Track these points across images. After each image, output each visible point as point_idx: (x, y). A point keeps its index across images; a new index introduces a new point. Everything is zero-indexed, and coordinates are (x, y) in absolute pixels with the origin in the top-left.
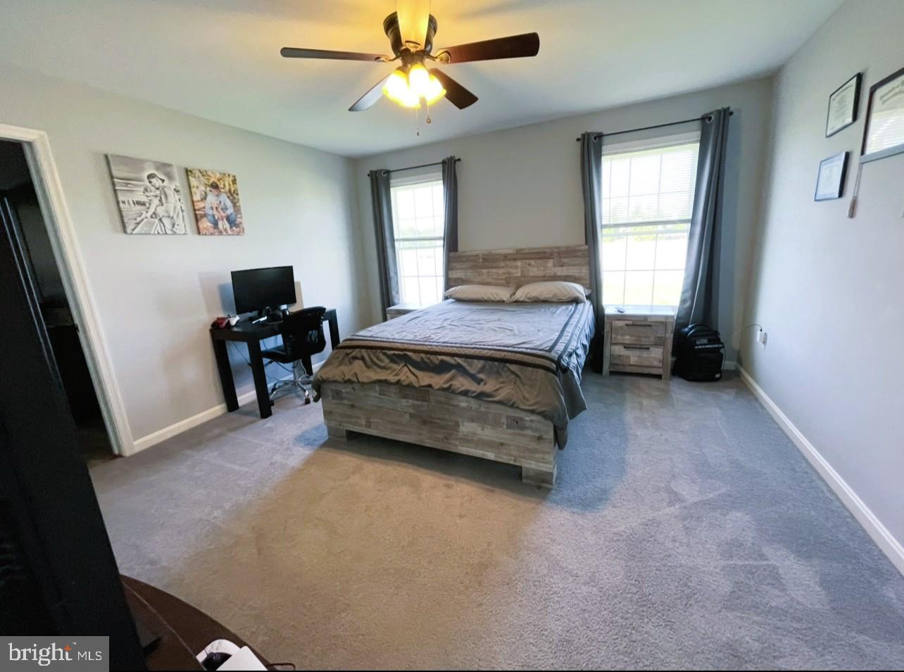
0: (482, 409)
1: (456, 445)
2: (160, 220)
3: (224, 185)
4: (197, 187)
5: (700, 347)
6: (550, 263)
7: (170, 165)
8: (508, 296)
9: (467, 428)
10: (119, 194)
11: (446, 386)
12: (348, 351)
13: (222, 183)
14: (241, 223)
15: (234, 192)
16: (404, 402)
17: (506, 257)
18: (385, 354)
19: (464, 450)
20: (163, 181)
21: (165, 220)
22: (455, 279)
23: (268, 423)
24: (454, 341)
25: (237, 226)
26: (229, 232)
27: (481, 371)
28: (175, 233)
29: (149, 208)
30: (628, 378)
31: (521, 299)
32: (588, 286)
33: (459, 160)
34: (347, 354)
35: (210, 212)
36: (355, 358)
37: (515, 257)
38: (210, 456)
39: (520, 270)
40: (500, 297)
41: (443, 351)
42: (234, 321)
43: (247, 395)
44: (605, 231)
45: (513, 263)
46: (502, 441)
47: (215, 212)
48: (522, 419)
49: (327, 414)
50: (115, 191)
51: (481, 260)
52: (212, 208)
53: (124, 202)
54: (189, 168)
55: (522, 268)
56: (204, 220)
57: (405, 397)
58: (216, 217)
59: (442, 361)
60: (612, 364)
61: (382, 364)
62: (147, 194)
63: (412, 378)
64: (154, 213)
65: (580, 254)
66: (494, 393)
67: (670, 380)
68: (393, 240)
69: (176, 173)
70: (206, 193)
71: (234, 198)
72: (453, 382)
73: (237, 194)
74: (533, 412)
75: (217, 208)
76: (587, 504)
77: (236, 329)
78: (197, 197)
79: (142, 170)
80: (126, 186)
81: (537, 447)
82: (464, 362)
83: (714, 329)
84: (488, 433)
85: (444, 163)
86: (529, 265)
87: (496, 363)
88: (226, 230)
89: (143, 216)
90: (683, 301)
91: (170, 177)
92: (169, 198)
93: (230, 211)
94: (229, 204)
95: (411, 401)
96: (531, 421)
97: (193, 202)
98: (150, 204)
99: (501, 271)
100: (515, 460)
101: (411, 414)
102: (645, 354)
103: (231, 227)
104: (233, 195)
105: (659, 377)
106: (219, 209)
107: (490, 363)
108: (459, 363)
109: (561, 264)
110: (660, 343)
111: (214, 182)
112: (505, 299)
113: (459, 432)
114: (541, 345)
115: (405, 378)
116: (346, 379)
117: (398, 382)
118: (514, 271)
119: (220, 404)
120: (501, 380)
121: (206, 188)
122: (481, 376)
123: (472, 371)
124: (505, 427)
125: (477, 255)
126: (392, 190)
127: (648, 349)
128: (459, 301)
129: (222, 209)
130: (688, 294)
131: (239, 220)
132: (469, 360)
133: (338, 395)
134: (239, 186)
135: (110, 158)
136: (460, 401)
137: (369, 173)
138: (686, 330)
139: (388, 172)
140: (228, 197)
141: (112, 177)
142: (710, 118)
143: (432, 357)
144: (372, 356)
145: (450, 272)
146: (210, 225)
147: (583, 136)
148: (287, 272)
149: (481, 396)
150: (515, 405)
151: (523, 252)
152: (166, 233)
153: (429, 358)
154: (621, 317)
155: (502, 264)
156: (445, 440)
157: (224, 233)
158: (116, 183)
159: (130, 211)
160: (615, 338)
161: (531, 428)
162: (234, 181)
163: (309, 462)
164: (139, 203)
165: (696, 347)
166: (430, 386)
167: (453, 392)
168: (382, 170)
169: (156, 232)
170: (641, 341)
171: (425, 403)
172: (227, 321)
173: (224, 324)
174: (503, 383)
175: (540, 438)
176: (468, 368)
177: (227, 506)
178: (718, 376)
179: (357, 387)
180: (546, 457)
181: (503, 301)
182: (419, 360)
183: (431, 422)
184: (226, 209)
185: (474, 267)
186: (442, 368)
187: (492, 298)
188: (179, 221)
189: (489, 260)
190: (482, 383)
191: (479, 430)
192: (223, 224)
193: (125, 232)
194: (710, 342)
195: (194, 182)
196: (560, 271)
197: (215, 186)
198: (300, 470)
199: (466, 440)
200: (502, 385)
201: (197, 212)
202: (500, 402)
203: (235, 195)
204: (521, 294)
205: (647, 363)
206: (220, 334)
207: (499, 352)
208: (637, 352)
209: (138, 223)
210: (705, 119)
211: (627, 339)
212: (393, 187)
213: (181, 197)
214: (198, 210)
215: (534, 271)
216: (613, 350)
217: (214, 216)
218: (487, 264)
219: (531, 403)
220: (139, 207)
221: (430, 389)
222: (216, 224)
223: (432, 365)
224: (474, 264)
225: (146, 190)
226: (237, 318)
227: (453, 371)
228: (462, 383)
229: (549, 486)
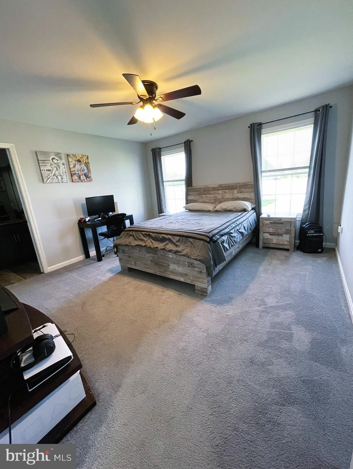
0: (178, 258)
1: (169, 275)
2: (57, 177)
3: (83, 160)
4: (72, 162)
5: (310, 235)
6: (236, 191)
7: (60, 153)
8: (212, 208)
9: (172, 267)
10: (41, 166)
11: (163, 248)
12: (128, 232)
13: (82, 159)
14: (90, 176)
15: (87, 163)
16: (148, 255)
17: (214, 189)
18: (141, 234)
19: (172, 277)
20: (58, 160)
21: (58, 177)
22: (190, 200)
23: (100, 263)
24: (171, 228)
25: (89, 178)
26: (86, 181)
27: (178, 241)
28: (63, 182)
29: (52, 172)
30: (272, 250)
31: (218, 210)
32: (254, 203)
33: (192, 141)
34: (128, 234)
35: (77, 172)
36: (130, 235)
37: (219, 188)
38: (74, 275)
39: (221, 195)
40: (208, 209)
41: (164, 232)
42: (87, 220)
43: (93, 253)
44: (264, 174)
45: (217, 192)
46: (186, 273)
47: (79, 172)
48: (193, 263)
49: (120, 260)
50: (39, 166)
51: (202, 191)
52: (78, 171)
53: (43, 170)
54: (68, 154)
55: (222, 194)
56: (75, 176)
57: (148, 253)
58: (80, 174)
59: (163, 237)
60: (264, 243)
61: (140, 238)
62: (52, 166)
63: (151, 244)
64: (54, 174)
65: (249, 186)
66: (182, 251)
67: (294, 251)
68: (163, 182)
69: (63, 157)
70: (75, 164)
71: (88, 165)
72: (166, 246)
73: (89, 164)
74: (196, 259)
75: (80, 170)
76: (220, 303)
77: (88, 223)
78: (71, 166)
79: (49, 157)
80: (44, 164)
81: (200, 276)
82: (172, 237)
83: (321, 225)
84: (180, 269)
85: (185, 143)
86: (225, 192)
87: (184, 238)
88: (84, 180)
89: (50, 176)
90: (304, 211)
91: (60, 158)
92: (60, 168)
93: (86, 171)
94: (85, 168)
95: (151, 254)
96: (197, 264)
97: (70, 168)
98: (53, 170)
99: (211, 196)
100: (192, 282)
101: (151, 260)
102: (280, 238)
103: (86, 178)
104: (87, 164)
105: (287, 250)
106: (81, 171)
107: (182, 238)
108: (169, 238)
109: (241, 192)
110: (288, 232)
111: (79, 159)
112: (211, 210)
113: (169, 268)
114: (206, 230)
115: (148, 244)
116: (126, 244)
117: (145, 246)
118: (218, 196)
119: (82, 255)
120: (186, 246)
121: (75, 162)
122: (178, 244)
123: (174, 241)
124: (187, 266)
125: (200, 188)
126: (162, 157)
127: (282, 235)
128: (191, 211)
129: (82, 171)
130: (307, 207)
131: (90, 175)
132: (173, 236)
133: (124, 251)
134: (89, 160)
135: (37, 153)
136: (169, 255)
137: (151, 149)
138: (305, 225)
139: (160, 149)
140: (85, 165)
141: (38, 160)
142: (319, 110)
143: (159, 235)
144: (137, 235)
145: (188, 197)
146: (77, 178)
147: (251, 125)
148: (111, 198)
149: (176, 252)
150: (190, 257)
151: (222, 186)
152: (59, 182)
153: (158, 236)
154: (268, 219)
155: (212, 193)
156: (164, 272)
157: (83, 181)
158: (40, 163)
159: (45, 173)
160: (265, 229)
161: (197, 267)
162: (87, 158)
163: (111, 279)
164: (49, 170)
165: (307, 235)
166: (157, 248)
167: (166, 250)
168: (157, 148)
169: (55, 182)
170: (278, 231)
171: (156, 255)
172: (84, 219)
173: (83, 221)
174: (186, 247)
175: (201, 272)
176: (173, 240)
177: (75, 292)
178: (320, 250)
179: (130, 247)
180: (204, 280)
181: (210, 211)
182: (154, 236)
183: (159, 264)
184: (84, 171)
185: (199, 194)
186: (163, 240)
187: (205, 209)
188: (64, 177)
189: (206, 191)
190: (178, 247)
191: (177, 268)
192: (83, 177)
193: (43, 182)
194: (315, 232)
195: (70, 160)
196: (240, 195)
197: (79, 161)
198: (107, 282)
199: (173, 272)
200: (186, 248)
201: (72, 173)
202: (183, 255)
203: (88, 164)
204: (219, 207)
205: (281, 243)
206: (82, 224)
207: (186, 233)
208: (276, 237)
209: (48, 179)
210: (317, 111)
211: (271, 230)
212: (162, 156)
213: (65, 167)
214: (72, 172)
215: (228, 196)
216: (264, 236)
217: (79, 174)
218: (206, 193)
219: (196, 256)
220: (49, 172)
221: (157, 249)
222: (80, 178)
223: (159, 239)
224: (199, 192)
225: (51, 164)
226: (89, 218)
227: (167, 241)
228: (170, 247)
229: (206, 294)
